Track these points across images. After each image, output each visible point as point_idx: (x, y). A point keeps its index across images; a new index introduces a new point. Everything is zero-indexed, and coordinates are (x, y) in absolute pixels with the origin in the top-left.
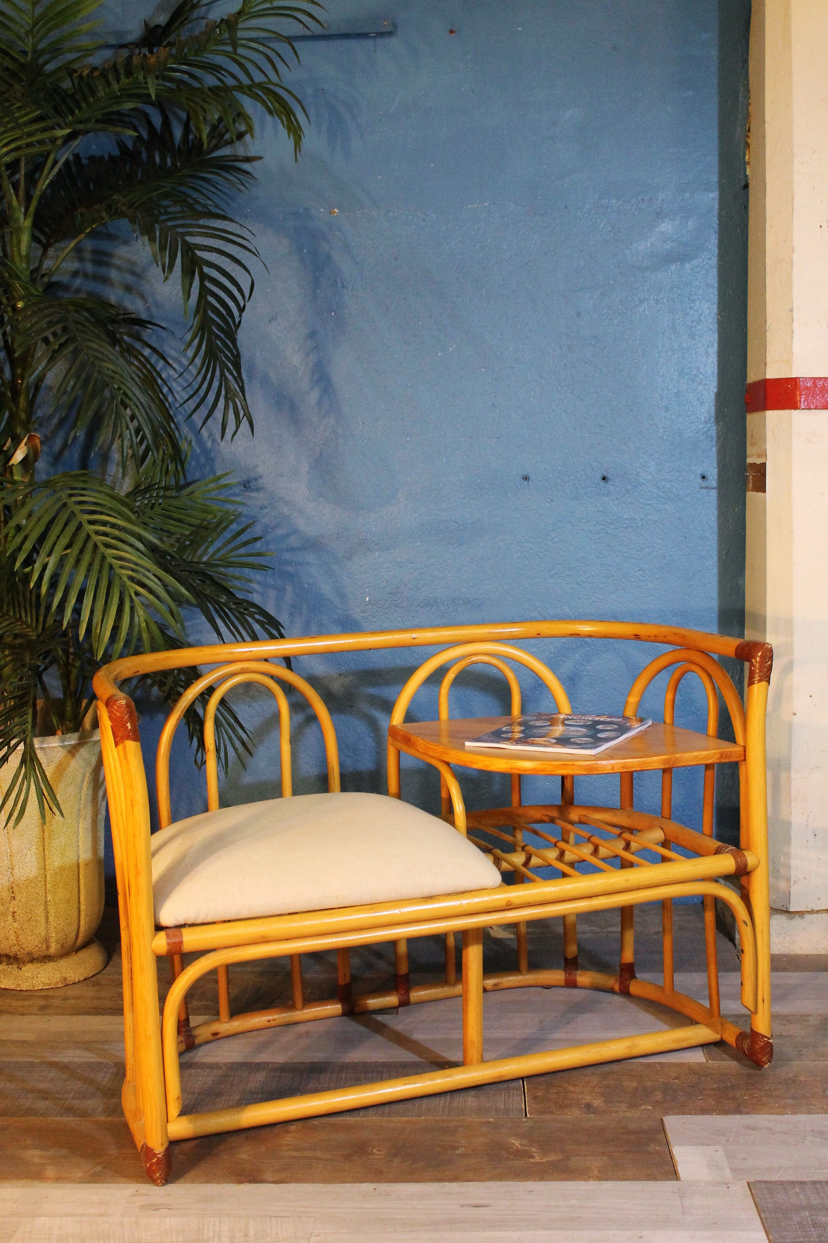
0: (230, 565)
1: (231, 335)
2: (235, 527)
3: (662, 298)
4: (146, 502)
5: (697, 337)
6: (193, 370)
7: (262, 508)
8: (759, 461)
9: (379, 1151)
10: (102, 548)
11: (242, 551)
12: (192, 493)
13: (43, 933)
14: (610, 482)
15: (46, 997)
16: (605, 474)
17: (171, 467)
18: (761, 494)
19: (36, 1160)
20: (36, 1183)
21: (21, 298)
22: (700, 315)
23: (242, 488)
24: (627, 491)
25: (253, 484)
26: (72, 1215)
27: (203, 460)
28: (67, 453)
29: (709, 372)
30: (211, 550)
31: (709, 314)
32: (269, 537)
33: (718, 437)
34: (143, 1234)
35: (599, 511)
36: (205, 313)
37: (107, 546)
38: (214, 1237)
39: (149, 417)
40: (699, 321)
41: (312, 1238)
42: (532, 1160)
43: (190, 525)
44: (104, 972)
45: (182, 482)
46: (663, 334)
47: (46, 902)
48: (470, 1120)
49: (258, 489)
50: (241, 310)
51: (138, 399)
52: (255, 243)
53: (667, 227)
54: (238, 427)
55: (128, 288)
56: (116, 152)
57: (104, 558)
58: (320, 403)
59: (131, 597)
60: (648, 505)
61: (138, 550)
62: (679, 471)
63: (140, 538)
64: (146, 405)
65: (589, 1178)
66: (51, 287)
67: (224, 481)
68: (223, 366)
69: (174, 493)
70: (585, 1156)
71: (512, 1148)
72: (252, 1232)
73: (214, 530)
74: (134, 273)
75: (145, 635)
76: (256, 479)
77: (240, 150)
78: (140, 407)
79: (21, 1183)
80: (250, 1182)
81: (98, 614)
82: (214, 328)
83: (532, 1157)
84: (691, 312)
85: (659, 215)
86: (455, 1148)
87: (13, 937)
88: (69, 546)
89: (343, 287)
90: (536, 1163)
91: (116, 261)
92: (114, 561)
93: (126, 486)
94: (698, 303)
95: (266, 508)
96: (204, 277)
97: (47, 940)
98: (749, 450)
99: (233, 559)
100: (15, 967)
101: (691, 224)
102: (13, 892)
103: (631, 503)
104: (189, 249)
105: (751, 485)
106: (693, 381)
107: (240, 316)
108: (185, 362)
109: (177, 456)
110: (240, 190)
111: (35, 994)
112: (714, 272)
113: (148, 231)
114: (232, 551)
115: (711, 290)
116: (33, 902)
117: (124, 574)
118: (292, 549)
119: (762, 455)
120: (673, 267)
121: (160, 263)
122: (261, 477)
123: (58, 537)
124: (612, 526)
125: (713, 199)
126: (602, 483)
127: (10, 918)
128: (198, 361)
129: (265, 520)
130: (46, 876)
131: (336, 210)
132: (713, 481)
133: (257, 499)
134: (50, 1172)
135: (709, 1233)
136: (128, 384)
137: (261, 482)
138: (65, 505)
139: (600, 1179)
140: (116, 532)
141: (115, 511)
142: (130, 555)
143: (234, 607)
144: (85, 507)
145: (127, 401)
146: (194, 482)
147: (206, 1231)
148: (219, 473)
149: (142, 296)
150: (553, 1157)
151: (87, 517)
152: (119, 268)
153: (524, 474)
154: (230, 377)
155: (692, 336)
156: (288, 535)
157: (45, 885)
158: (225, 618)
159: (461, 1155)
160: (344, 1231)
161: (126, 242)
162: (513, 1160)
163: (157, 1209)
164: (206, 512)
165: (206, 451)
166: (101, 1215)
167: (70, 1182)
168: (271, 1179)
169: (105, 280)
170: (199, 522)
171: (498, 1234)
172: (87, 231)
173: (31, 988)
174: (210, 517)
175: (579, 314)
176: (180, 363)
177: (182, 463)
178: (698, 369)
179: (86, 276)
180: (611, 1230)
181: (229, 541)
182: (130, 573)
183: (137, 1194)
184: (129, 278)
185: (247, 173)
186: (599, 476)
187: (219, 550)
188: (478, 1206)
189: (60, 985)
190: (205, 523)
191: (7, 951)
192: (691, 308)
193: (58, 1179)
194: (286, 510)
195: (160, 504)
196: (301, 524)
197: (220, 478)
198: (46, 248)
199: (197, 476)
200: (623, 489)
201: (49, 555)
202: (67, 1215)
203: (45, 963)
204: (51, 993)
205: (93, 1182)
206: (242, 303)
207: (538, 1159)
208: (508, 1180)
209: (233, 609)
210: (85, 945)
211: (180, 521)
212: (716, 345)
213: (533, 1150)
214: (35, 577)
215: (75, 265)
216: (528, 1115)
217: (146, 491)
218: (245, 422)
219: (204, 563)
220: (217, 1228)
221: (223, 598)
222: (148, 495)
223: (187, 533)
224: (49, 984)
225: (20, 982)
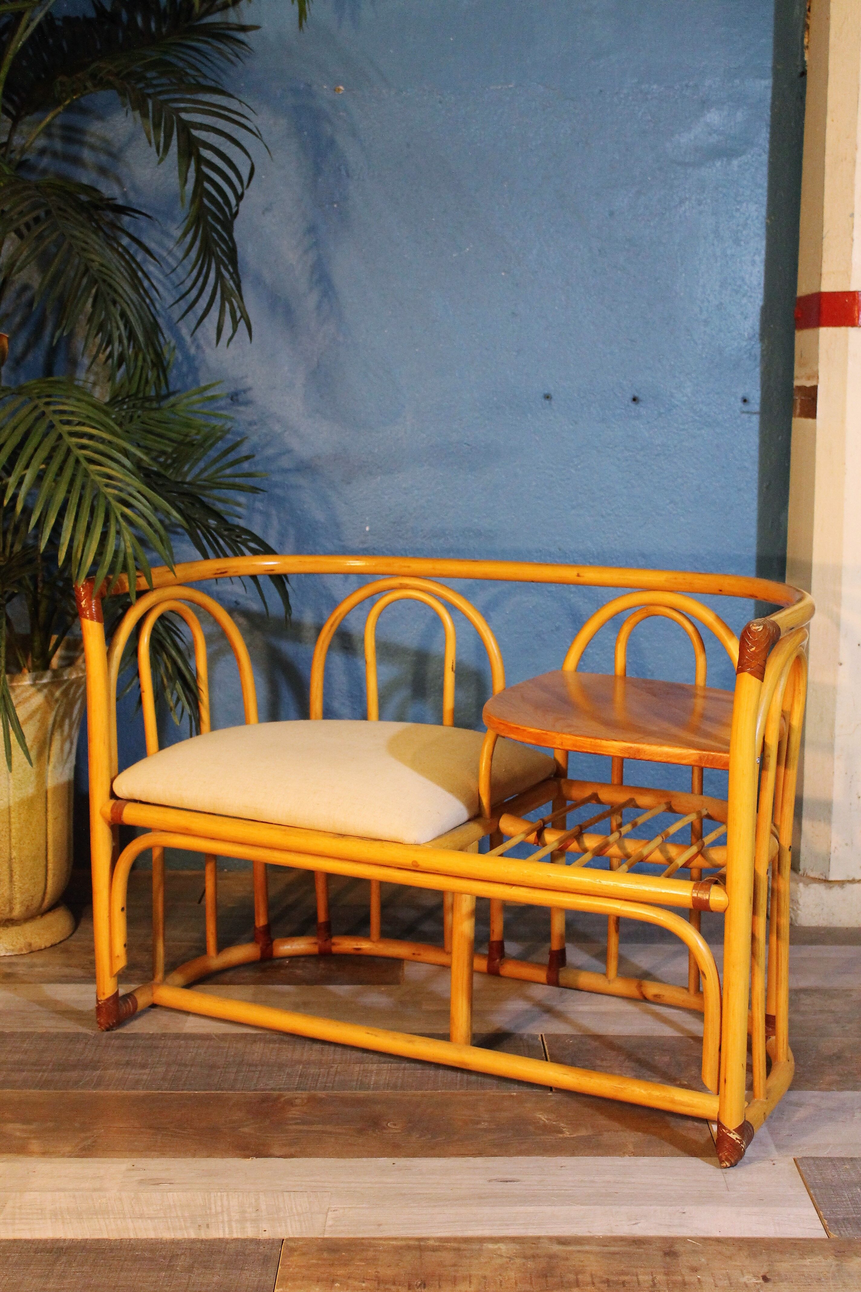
0: (220, 486)
1: (228, 226)
2: (221, 446)
3: (705, 199)
4: (123, 414)
5: (742, 243)
6: (188, 263)
7: (251, 423)
8: (808, 384)
9: (395, 1125)
10: (84, 464)
11: (228, 471)
12: (173, 405)
13: (7, 894)
14: (641, 403)
15: (10, 965)
16: (637, 394)
17: (151, 375)
18: (810, 420)
19: (18, 1134)
20: (21, 1158)
22: (747, 219)
23: (229, 401)
24: (660, 414)
25: (241, 398)
26: (64, 1190)
27: (185, 369)
28: (30, 357)
29: (755, 283)
30: (196, 470)
31: (757, 218)
32: (257, 458)
33: (763, 356)
34: (145, 1209)
35: (628, 436)
36: (201, 202)
37: (91, 461)
38: (223, 1211)
39: (140, 317)
40: (745, 225)
41: (330, 1213)
42: (561, 1135)
43: (172, 440)
44: (72, 938)
45: (164, 392)
46: (705, 238)
47: (11, 859)
48: (492, 1094)
49: (247, 403)
50: (239, 198)
51: (128, 296)
52: (255, 122)
53: (713, 117)
54: (235, 331)
55: (103, 171)
56: (91, 14)
57: (86, 474)
58: (319, 307)
59: (116, 518)
60: (684, 430)
61: (124, 466)
62: (718, 393)
63: (126, 453)
64: (137, 303)
65: (624, 1154)
66: (23, 165)
67: (210, 393)
68: (219, 262)
69: (155, 405)
70: (617, 1131)
71: (538, 1122)
72: (263, 1207)
73: (201, 445)
74: (109, 153)
75: (130, 562)
76: (245, 391)
77: (232, 16)
79: (5, 1157)
80: (258, 1156)
81: (80, 537)
82: (209, 218)
83: (562, 1132)
84: (737, 214)
85: (705, 104)
86: (478, 1123)
88: (48, 460)
89: (348, 175)
90: (566, 1138)
91: (89, 139)
92: (98, 478)
93: (102, 394)
94: (745, 205)
95: (255, 424)
96: (201, 160)
97: (10, 901)
98: (797, 371)
99: (218, 480)
101: (740, 116)
103: (664, 428)
104: (185, 127)
105: (798, 411)
106: (737, 292)
107: (237, 205)
108: (180, 256)
109: (160, 364)
110: (232, 62)
112: (765, 170)
113: (139, 105)
114: (219, 470)
115: (760, 191)
117: (109, 493)
118: (284, 471)
119: (813, 377)
120: (718, 164)
121: (153, 142)
122: (250, 389)
123: (36, 450)
124: (642, 453)
125: (766, 87)
126: (632, 405)
128: (193, 254)
129: (254, 439)
130: (10, 831)
131: (341, 88)
132: (755, 405)
133: (245, 414)
134: (35, 1145)
135: (756, 1209)
136: (117, 279)
137: (251, 395)
138: (43, 413)
139: (635, 1154)
140: (101, 447)
141: (97, 422)
142: (114, 471)
143: (226, 533)
144: (65, 418)
145: (118, 299)
146: (174, 393)
147: (213, 1206)
148: (203, 384)
149: (119, 181)
150: (583, 1133)
151: (67, 428)
152: (93, 148)
153: (546, 392)
154: (227, 275)
155: (737, 242)
156: (280, 455)
157: (10, 840)
158: (213, 543)
159: (483, 1130)
160: (364, 1206)
161: (101, 118)
162: (540, 1135)
163: (158, 1184)
164: (189, 426)
165: (189, 359)
166: (95, 1190)
167: (59, 1157)
168: (278, 1154)
169: (76, 161)
170: (181, 437)
171: (531, 1209)
172: (67, 102)
174: (194, 432)
175: (612, 214)
176: (174, 256)
177: (164, 370)
178: (743, 279)
179: (55, 154)
180: (651, 1205)
181: (215, 461)
182: (116, 492)
183: (134, 1168)
184: (103, 158)
185: (243, 43)
186: (629, 396)
187: (203, 471)
188: (507, 1181)
189: (24, 952)
190: (188, 439)
192: (737, 210)
193: (44, 1154)
194: (277, 428)
195: (139, 417)
196: (294, 443)
197: (206, 388)
198: (16, 120)
199: (179, 386)
200: (656, 412)
201: (26, 468)
202: (59, 1190)
203: (7, 927)
204: (14, 960)
205: (84, 1156)
206: (240, 191)
207: (567, 1134)
208: (537, 1155)
209: (225, 536)
210: (52, 908)
211: (161, 436)
212: (763, 252)
213: (562, 1124)
214: (10, 493)
215: (42, 142)
217: (123, 402)
218: (243, 324)
219: (189, 483)
220: (225, 1203)
221: (212, 523)
222: (125, 407)
223: (170, 450)
224: (12, 950)
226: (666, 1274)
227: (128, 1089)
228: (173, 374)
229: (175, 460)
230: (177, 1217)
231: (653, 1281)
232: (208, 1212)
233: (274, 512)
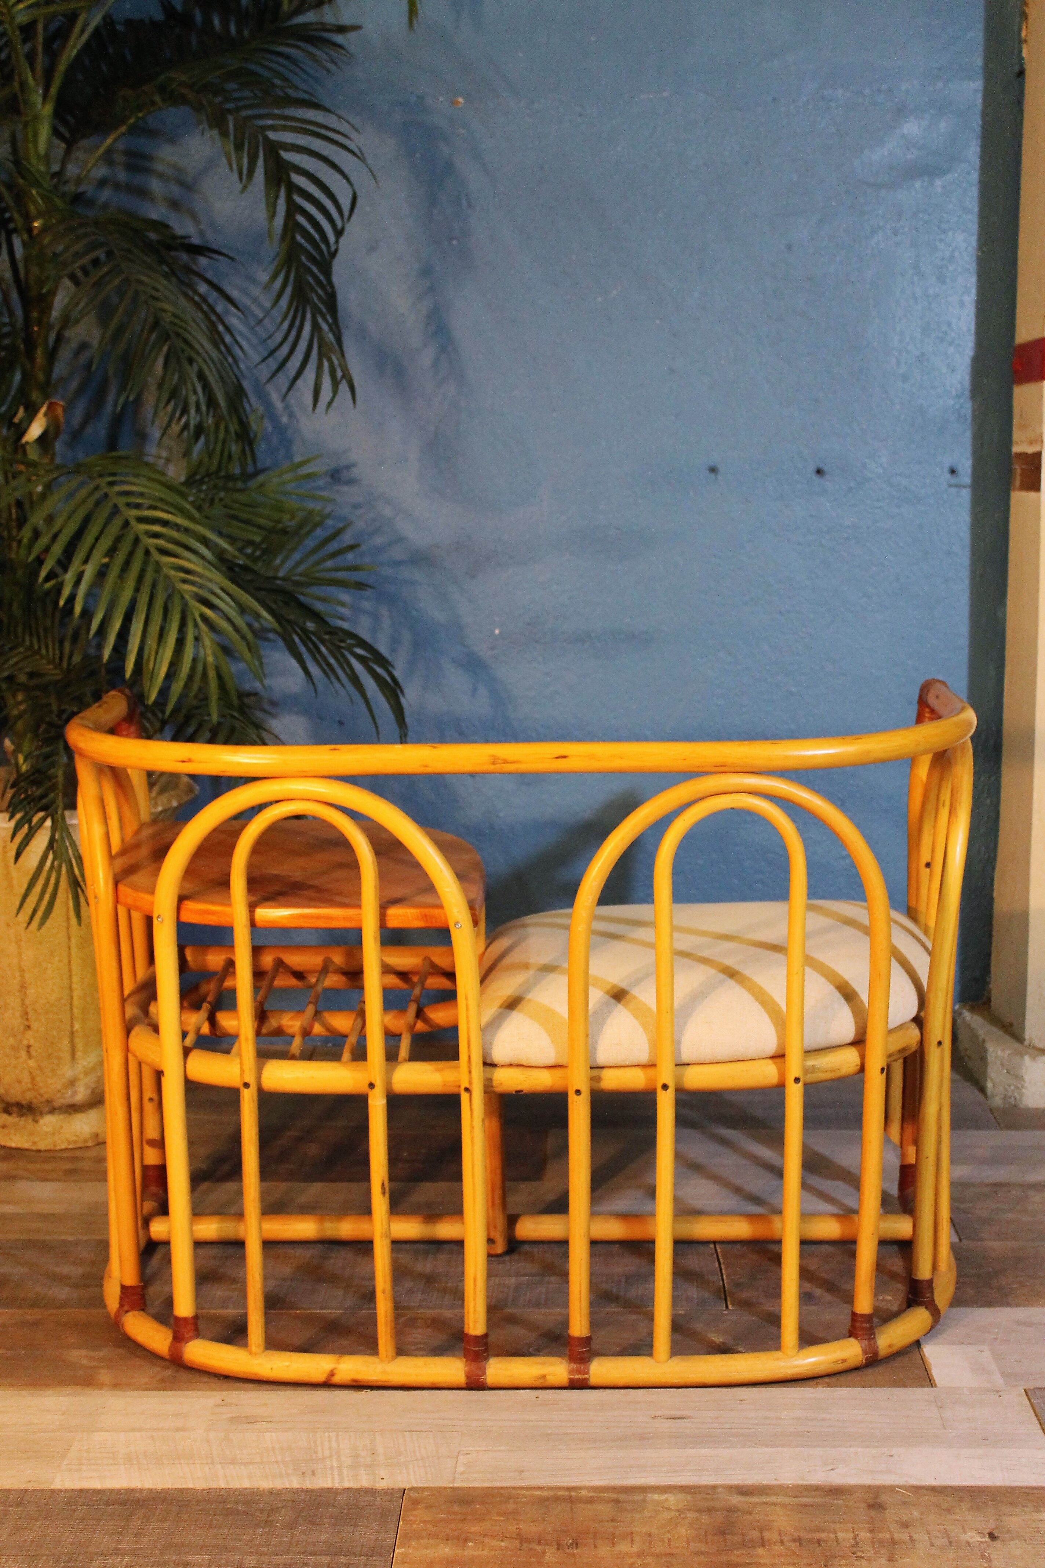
0: (319, 581)
1: (326, 268)
2: (320, 533)
3: (902, 227)
4: (202, 496)
5: (948, 280)
6: (277, 314)
7: (356, 506)
8: (1030, 450)
10: (156, 555)
11: (329, 564)
12: (262, 486)
13: (68, 1074)
14: (827, 477)
15: (73, 1159)
16: (821, 466)
17: (235, 448)
18: (1033, 494)
19: (85, 1362)
20: (88, 1391)
21: (40, 215)
22: (953, 251)
23: (329, 480)
24: (850, 489)
25: (344, 475)
26: (140, 1430)
28: (89, 430)
29: (965, 329)
30: (289, 564)
31: (966, 249)
32: (363, 548)
33: (974, 417)
34: (238, 1452)
35: (811, 516)
36: (293, 239)
37: (164, 552)
38: (331, 1456)
39: (221, 376)
40: (951, 259)
41: (461, 1457)
43: (260, 527)
45: (250, 469)
46: (902, 275)
47: (72, 1033)
49: (351, 482)
50: (339, 233)
51: (207, 352)
52: (357, 141)
53: (912, 128)
54: (335, 393)
55: (175, 205)
56: (159, 16)
57: (158, 568)
58: (435, 364)
59: (195, 621)
60: (878, 508)
61: (203, 558)
62: (920, 463)
63: (205, 542)
64: (216, 360)
66: (78, 199)
67: (306, 470)
68: (316, 311)
69: (239, 485)
72: (380, 1450)
73: (296, 533)
74: (182, 183)
75: (212, 674)
76: (348, 467)
77: (327, 15)
78: (210, 363)
79: (68, 1390)
81: (152, 642)
82: (303, 258)
84: (941, 246)
85: (902, 112)
86: (638, 1347)
87: (26, 1079)
88: (111, 552)
89: (470, 206)
91: (159, 167)
92: (172, 573)
93: (176, 472)
94: (950, 234)
95: (361, 507)
96: (293, 188)
97: (73, 1084)
98: (1016, 435)
99: (317, 575)
100: (30, 1119)
101: (943, 126)
102: (27, 1019)
103: (855, 505)
104: (273, 148)
105: (1018, 483)
106: (942, 340)
108: (268, 304)
109: (245, 436)
110: (328, 70)
111: (58, 1155)
112: (974, 191)
113: (218, 122)
114: (318, 563)
115: (969, 216)
116: (55, 1033)
117: (187, 591)
118: (396, 564)
119: (1036, 441)
120: (918, 185)
121: (235, 166)
122: (354, 465)
123: (97, 539)
124: (828, 536)
125: (976, 91)
126: (816, 479)
127: (23, 1053)
128: (284, 301)
129: (360, 525)
130: (72, 998)
131: (461, 100)
132: (966, 477)
133: (348, 495)
134: (105, 1376)
135: (980, 1451)
136: (193, 332)
137: (355, 472)
138: (106, 495)
140: (175, 534)
141: (171, 505)
142: (192, 563)
143: (327, 637)
144: (133, 500)
145: (195, 356)
146: (262, 471)
147: (319, 1449)
148: (297, 459)
149: (194, 216)
151: (135, 512)
152: (162, 176)
153: (711, 464)
154: (325, 326)
155: (941, 279)
156: (389, 544)
157: (71, 1009)
158: (315, 652)
160: (502, 1448)
161: (172, 141)
163: (252, 1423)
164: (281, 510)
165: (281, 430)
166: (178, 1430)
167: (134, 1390)
169: (143, 193)
170: (272, 524)
171: (704, 1452)
172: (131, 121)
173: (50, 1147)
174: (286, 517)
175: (789, 247)
176: (260, 305)
177: (251, 443)
178: (949, 324)
179: (117, 186)
180: (851, 1447)
181: (313, 551)
182: (194, 589)
184: (176, 190)
185: (340, 47)
186: (812, 468)
187: (298, 564)
188: (674, 1418)
189: (90, 1144)
190: (280, 526)
191: (19, 1098)
192: (941, 241)
193: (116, 1386)
194: (387, 512)
195: (221, 500)
196: (407, 529)
197: (302, 464)
198: (70, 145)
199: (268, 462)
200: (845, 487)
201: (86, 561)
202: (134, 1430)
203: (70, 1114)
204: (78, 1154)
205: (164, 1389)
206: (339, 223)
209: (327, 640)
211: (247, 522)
212: (974, 291)
214: (66, 591)
215: (101, 171)
216: (730, 1307)
217: (201, 481)
218: (344, 387)
219: (283, 579)
220: (334, 1445)
221: (310, 625)
222: (204, 487)
223: (258, 539)
224: (76, 1142)
225: (36, 1139)
226: (871, 1531)
228: (261, 448)
229: (265, 552)
230: (277, 1462)
231: (855, 1538)
232: (314, 1456)
233: (384, 612)
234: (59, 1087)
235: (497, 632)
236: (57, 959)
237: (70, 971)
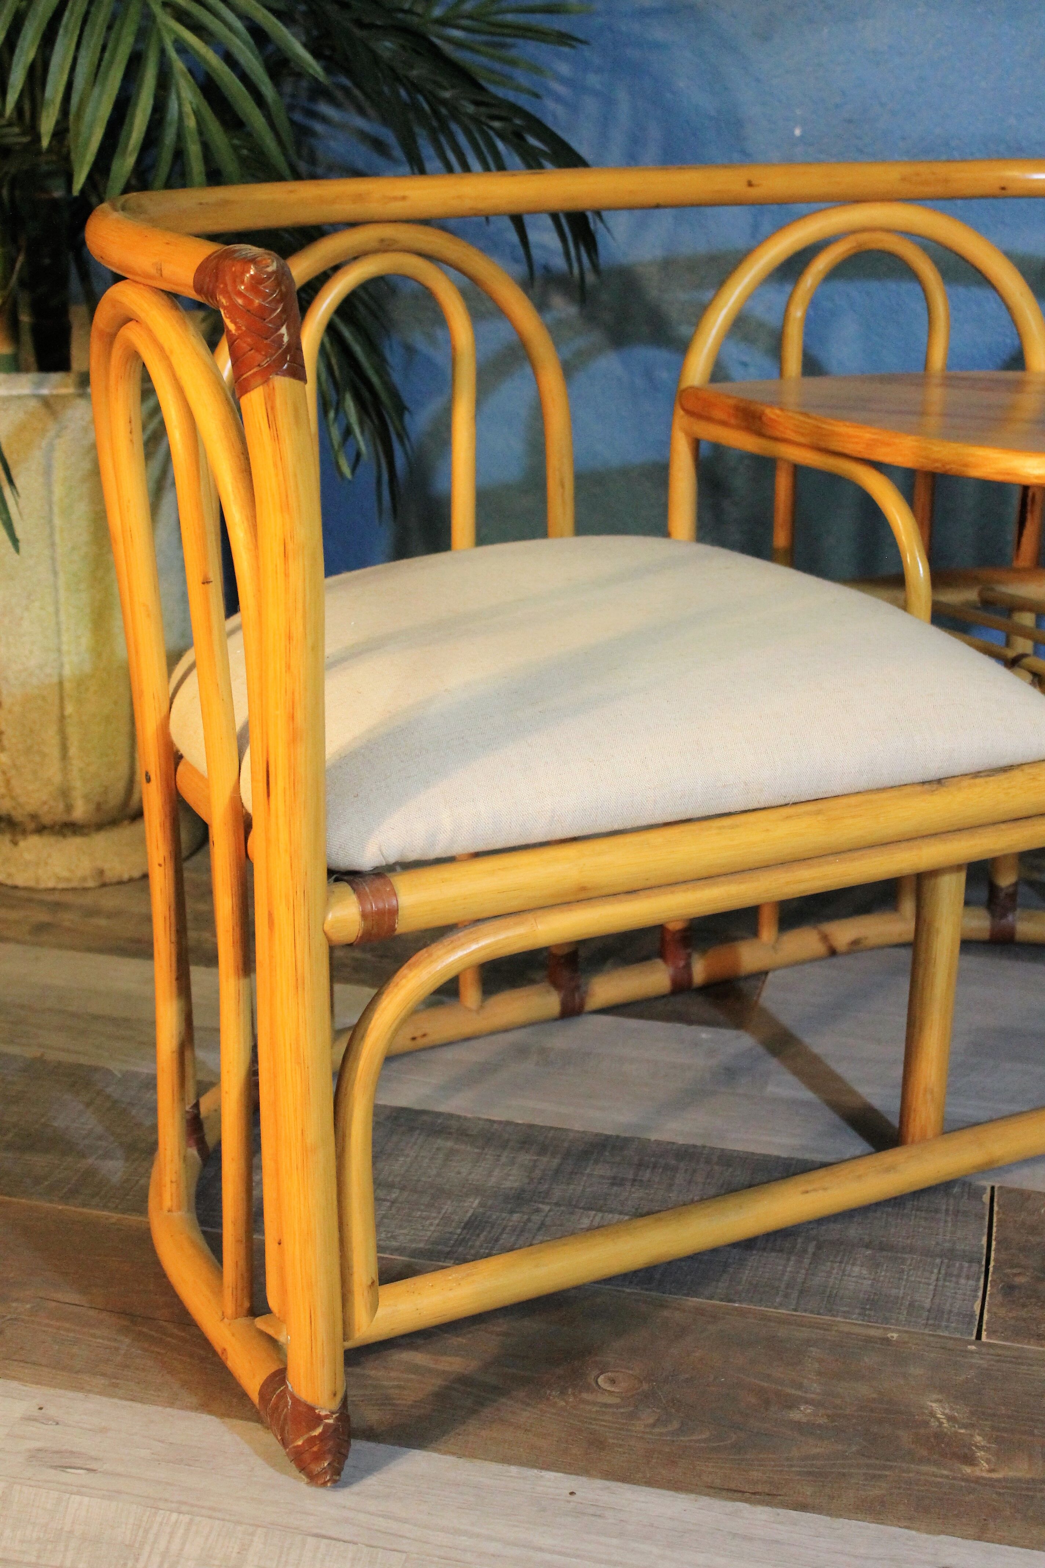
9: (613, 1381)
13: (58, 779)
15: (57, 906)
42: (968, 1470)
47: (62, 718)
48: (846, 1329)
71: (926, 1424)
83: (969, 1460)
86: (791, 1404)
90: (978, 1480)
97: (65, 793)
100: (8, 840)
116: (37, 716)
150: (1020, 1469)
159: (798, 1426)
162: (921, 1461)
163: (64, 1468)
173: (32, 884)
183: (39, 1416)
189: (91, 884)
203: (64, 836)
204: (69, 898)
207: (982, 1470)
213: (978, 1438)
216: (984, 1334)
224: (68, 880)
225: (13, 870)
227: (124, 1211)
233: (622, 96)
234: (44, 798)
235: (798, 132)
236: (37, 604)
237: (58, 624)
